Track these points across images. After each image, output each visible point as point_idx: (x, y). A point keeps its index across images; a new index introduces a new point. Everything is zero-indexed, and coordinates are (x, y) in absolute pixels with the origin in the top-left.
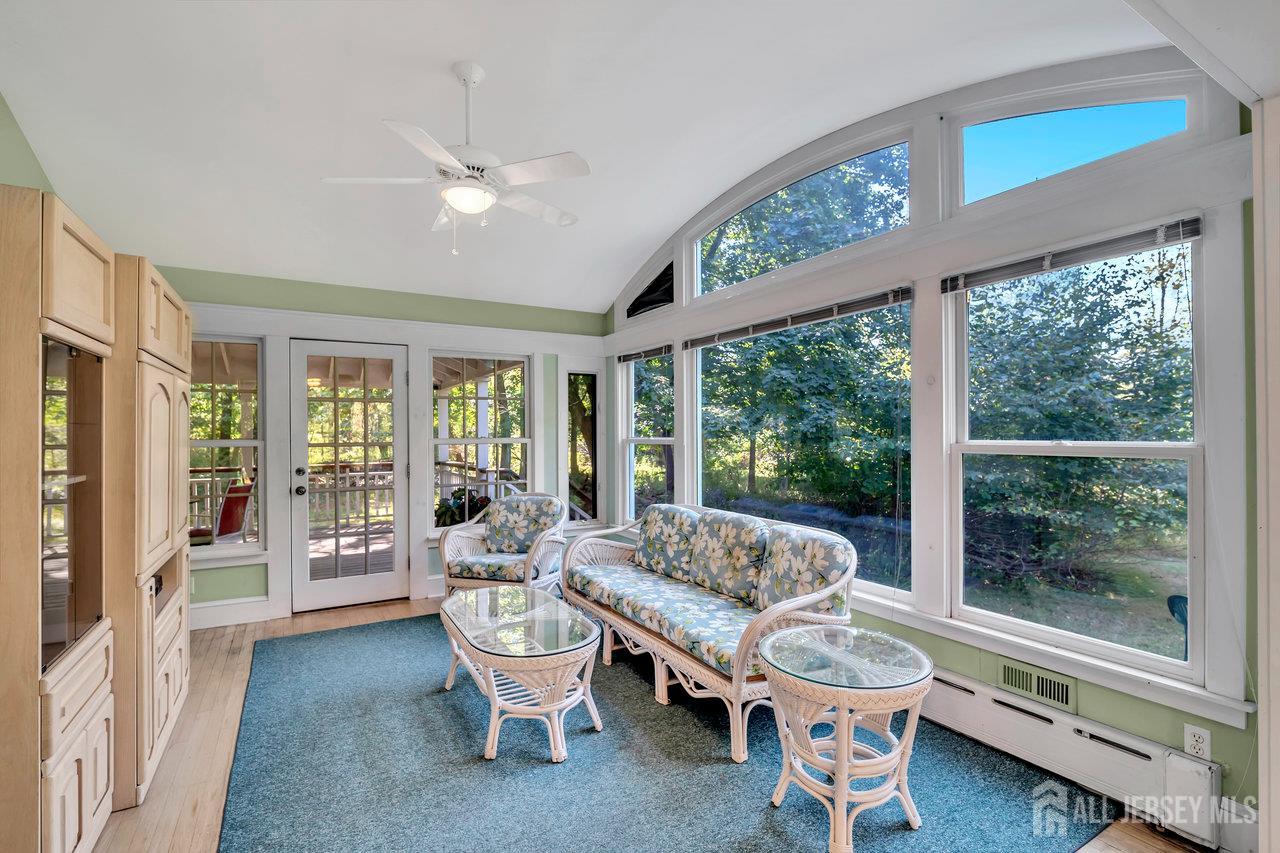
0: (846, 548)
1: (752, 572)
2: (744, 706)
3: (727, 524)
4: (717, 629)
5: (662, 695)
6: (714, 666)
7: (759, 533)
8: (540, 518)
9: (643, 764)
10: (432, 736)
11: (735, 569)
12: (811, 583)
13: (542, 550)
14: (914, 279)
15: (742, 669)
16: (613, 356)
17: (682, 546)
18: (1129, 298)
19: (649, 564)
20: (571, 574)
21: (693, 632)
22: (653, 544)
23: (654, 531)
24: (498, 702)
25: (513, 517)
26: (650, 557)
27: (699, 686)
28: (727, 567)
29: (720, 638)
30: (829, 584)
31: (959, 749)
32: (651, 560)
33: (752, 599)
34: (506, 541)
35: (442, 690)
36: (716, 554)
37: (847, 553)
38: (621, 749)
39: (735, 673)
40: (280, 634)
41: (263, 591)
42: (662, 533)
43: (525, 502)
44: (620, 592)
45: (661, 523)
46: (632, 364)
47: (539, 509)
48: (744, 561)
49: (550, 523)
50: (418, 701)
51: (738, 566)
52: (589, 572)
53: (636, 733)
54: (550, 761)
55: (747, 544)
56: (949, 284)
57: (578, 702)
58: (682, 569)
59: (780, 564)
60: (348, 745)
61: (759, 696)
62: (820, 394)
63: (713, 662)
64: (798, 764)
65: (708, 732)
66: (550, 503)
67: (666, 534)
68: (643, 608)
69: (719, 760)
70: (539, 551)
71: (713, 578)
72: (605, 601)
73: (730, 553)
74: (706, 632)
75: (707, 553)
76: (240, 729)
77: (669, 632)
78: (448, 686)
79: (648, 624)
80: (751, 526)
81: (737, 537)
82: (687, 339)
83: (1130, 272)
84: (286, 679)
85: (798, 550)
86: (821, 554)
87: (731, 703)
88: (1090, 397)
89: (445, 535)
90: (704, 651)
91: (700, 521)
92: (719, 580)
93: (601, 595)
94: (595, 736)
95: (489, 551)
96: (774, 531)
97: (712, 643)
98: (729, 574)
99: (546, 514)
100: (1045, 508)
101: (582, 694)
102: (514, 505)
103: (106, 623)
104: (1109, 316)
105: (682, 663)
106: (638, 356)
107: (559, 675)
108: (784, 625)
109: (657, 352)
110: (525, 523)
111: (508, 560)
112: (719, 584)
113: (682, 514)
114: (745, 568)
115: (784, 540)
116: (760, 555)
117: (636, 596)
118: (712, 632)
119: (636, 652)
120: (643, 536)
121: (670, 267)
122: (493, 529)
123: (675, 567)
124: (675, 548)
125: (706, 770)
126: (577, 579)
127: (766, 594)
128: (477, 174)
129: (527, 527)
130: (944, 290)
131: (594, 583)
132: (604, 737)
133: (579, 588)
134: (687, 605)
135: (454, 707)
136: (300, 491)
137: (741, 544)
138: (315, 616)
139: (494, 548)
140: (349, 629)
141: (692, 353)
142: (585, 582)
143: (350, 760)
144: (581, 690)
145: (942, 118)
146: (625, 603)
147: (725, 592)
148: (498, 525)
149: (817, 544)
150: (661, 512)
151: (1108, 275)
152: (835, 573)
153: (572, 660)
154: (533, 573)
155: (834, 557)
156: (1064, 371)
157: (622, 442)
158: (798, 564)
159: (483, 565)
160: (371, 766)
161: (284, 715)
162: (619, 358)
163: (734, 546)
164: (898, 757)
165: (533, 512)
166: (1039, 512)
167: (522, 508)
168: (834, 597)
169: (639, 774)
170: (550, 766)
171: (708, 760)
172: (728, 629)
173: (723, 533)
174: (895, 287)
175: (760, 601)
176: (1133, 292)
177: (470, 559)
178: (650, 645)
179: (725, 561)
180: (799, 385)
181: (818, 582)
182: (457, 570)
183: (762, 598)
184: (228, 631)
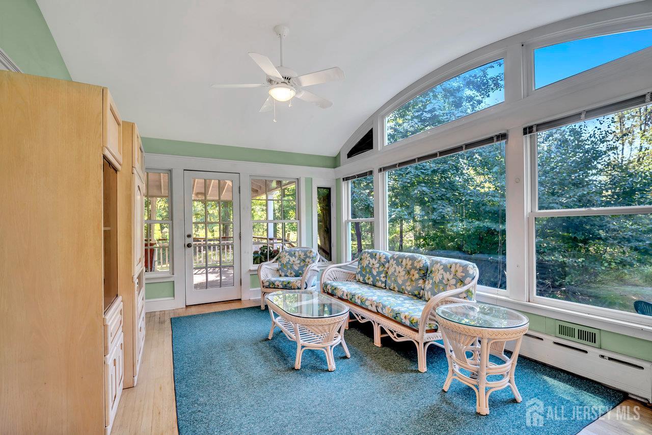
0: (474, 267)
1: (421, 281)
2: (425, 344)
3: (406, 258)
4: (408, 308)
5: (377, 342)
6: (409, 325)
7: (424, 262)
8: (306, 259)
9: (374, 372)
10: (266, 360)
11: (412, 280)
12: (455, 285)
13: (309, 274)
14: (507, 129)
15: (424, 326)
16: (340, 179)
17: (381, 269)
18: (608, 146)
19: (364, 280)
20: (326, 285)
21: (396, 309)
22: (365, 269)
23: (365, 263)
24: (301, 342)
25: (292, 259)
26: (364, 276)
27: (399, 336)
28: (407, 280)
29: (410, 311)
30: (465, 285)
31: (535, 368)
32: (365, 277)
33: (421, 295)
34: (289, 271)
35: (267, 339)
36: (401, 274)
37: (474, 270)
38: (361, 366)
39: (420, 328)
40: (182, 315)
41: (173, 295)
42: (369, 263)
43: (298, 251)
44: (353, 292)
45: (369, 258)
46: (350, 181)
47: (305, 254)
48: (417, 276)
49: (311, 261)
50: (256, 344)
51: (413, 279)
52: (335, 284)
53: (368, 360)
54: (327, 371)
55: (418, 267)
56: (528, 130)
57: (338, 343)
58: (381, 281)
59: (437, 277)
60: (227, 362)
61: (432, 339)
62: (442, 199)
63: (408, 323)
64: (457, 370)
65: (404, 359)
66: (311, 252)
67: (371, 264)
68: (367, 300)
69: (412, 371)
70: (308, 275)
71: (399, 286)
72: (345, 297)
73: (408, 273)
74: (403, 309)
75: (396, 274)
76: (173, 356)
77: (382, 309)
78: (270, 338)
79: (370, 308)
80: (420, 259)
81: (412, 264)
82: (381, 167)
83: (610, 131)
84: (190, 334)
85: (447, 269)
86: (460, 270)
87: (418, 343)
88: (588, 198)
89: (260, 268)
90: (403, 318)
91: (391, 258)
92: (403, 287)
93: (343, 294)
94: (347, 360)
95: (280, 276)
96: (432, 260)
97: (407, 314)
98: (408, 283)
99: (309, 257)
100: (563, 257)
101: (340, 339)
102: (293, 253)
103: (120, 298)
104: (597, 155)
105: (389, 325)
106: (354, 177)
107: (331, 328)
108: (444, 303)
109: (364, 175)
110: (299, 262)
111: (292, 279)
112: (403, 289)
113: (380, 253)
114: (417, 280)
115: (439, 264)
116: (425, 273)
117: (362, 294)
118: (406, 309)
119: (363, 321)
120: (360, 266)
121: (371, 131)
122: (282, 265)
123: (377, 280)
124: (377, 270)
125: (406, 376)
126: (329, 287)
127: (429, 292)
128: (286, 81)
129: (300, 264)
130: (525, 133)
131: (338, 289)
132: (351, 361)
133: (330, 291)
134: (389, 298)
135: (274, 347)
136: (189, 246)
137: (415, 268)
138: (197, 307)
139: (283, 274)
140: (215, 313)
141: (383, 174)
142: (333, 288)
143: (229, 369)
144: (340, 337)
145: (523, 45)
146: (356, 297)
147: (406, 292)
148: (285, 262)
149: (458, 265)
150: (368, 253)
151: (597, 133)
152: (468, 279)
153: (338, 321)
154: (304, 286)
155: (468, 271)
156: (574, 185)
157: (345, 222)
158: (447, 275)
159: (280, 281)
160: (241, 372)
161: (193, 349)
162: (344, 179)
163: (411, 269)
164: (510, 366)
165: (302, 257)
166: (561, 259)
167: (297, 254)
168: (468, 291)
169: (373, 376)
170: (328, 373)
171: (406, 371)
172: (413, 308)
173: (404, 263)
174: (497, 133)
175: (426, 296)
176: (611, 143)
177: (273, 279)
178: (371, 317)
179: (406, 277)
180: (431, 195)
181: (459, 284)
182: (267, 284)
183: (427, 295)
184: (156, 313)
